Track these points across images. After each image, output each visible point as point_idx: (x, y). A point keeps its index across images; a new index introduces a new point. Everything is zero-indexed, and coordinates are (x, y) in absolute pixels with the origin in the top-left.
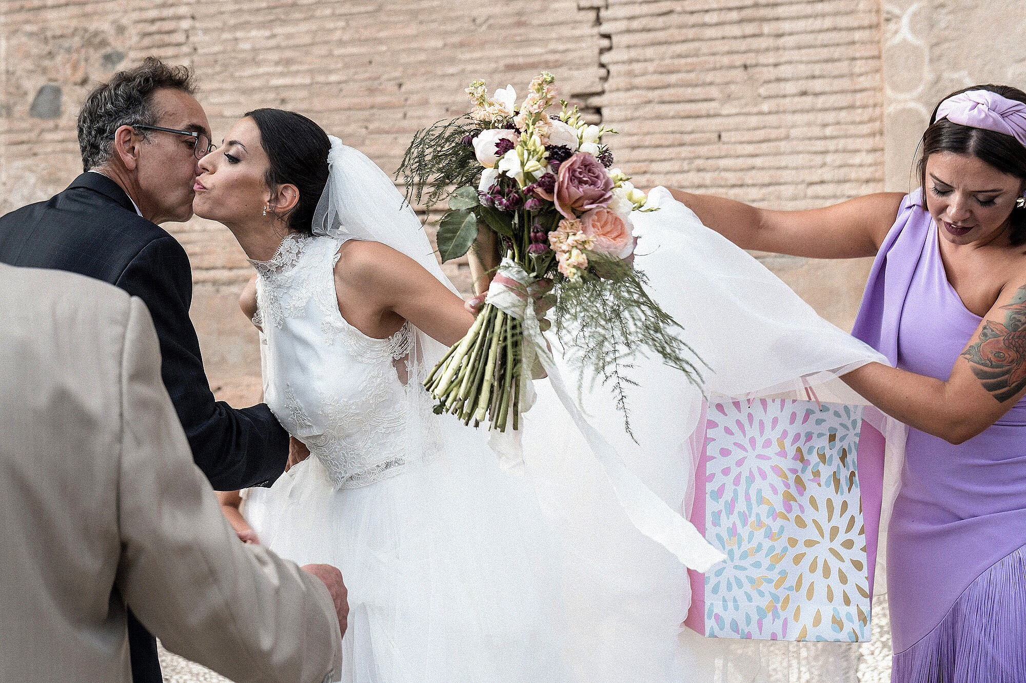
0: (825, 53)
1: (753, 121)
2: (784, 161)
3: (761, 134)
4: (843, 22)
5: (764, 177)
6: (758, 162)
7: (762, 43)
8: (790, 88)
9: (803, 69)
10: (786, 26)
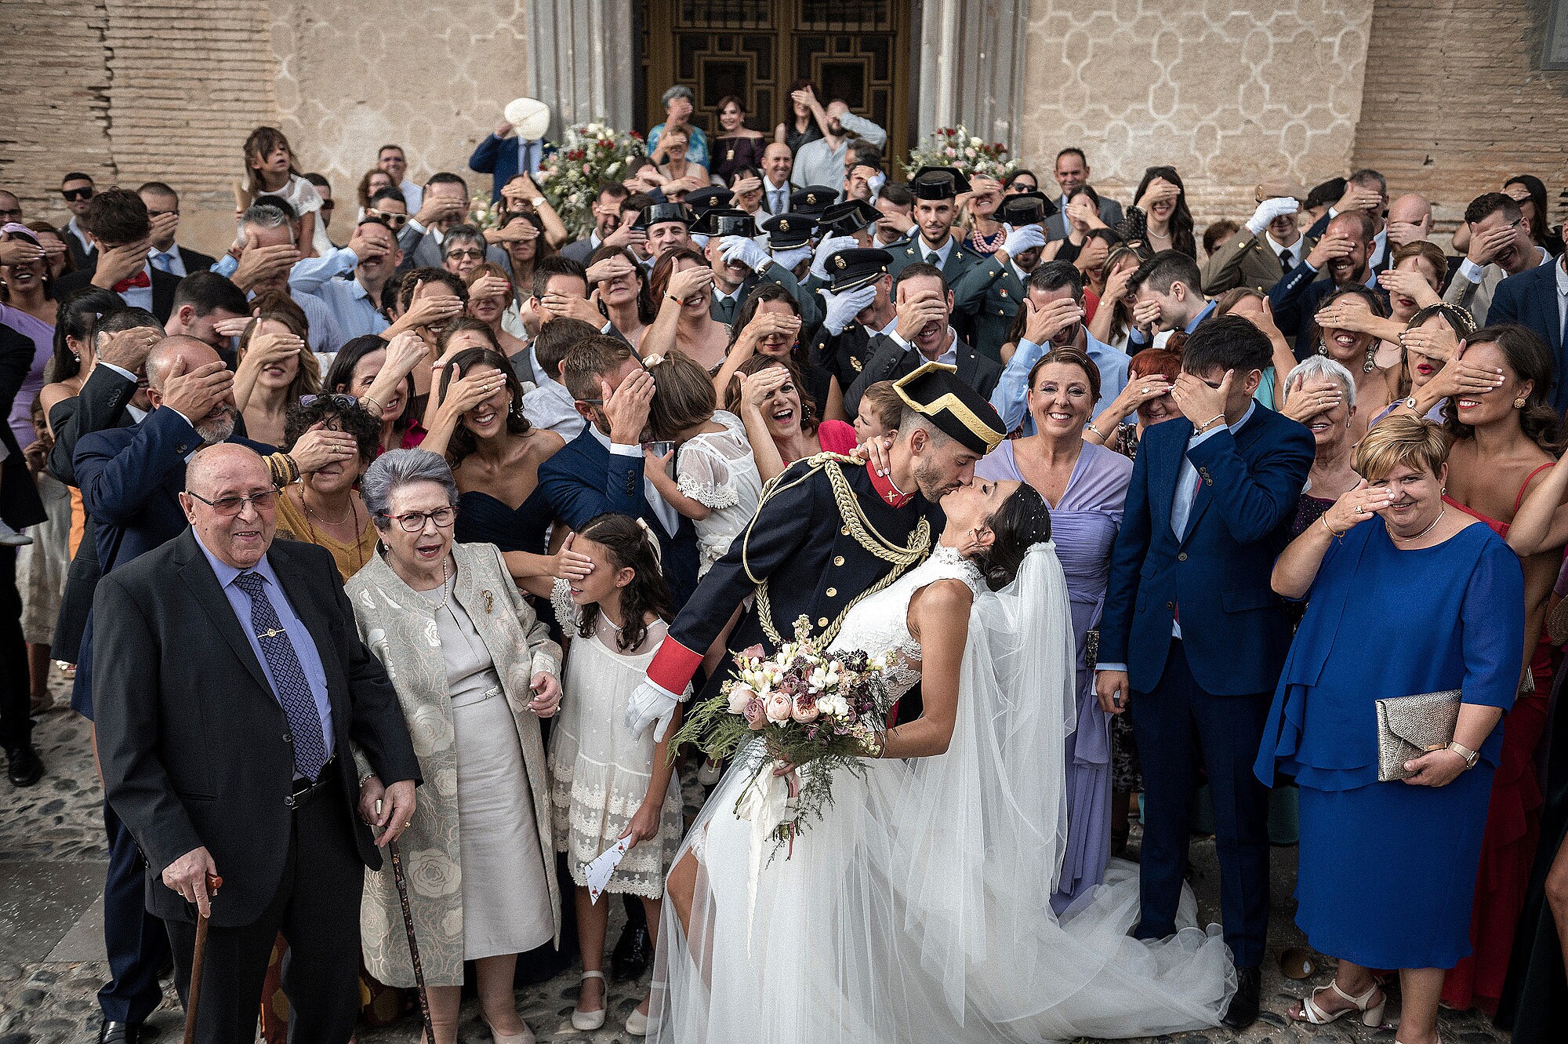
0: (248, 75)
1: (208, 115)
2: (228, 142)
3: (213, 124)
4: (258, 56)
5: (217, 152)
6: (212, 141)
7: (211, 65)
8: (229, 96)
9: (236, 85)
10: (225, 55)
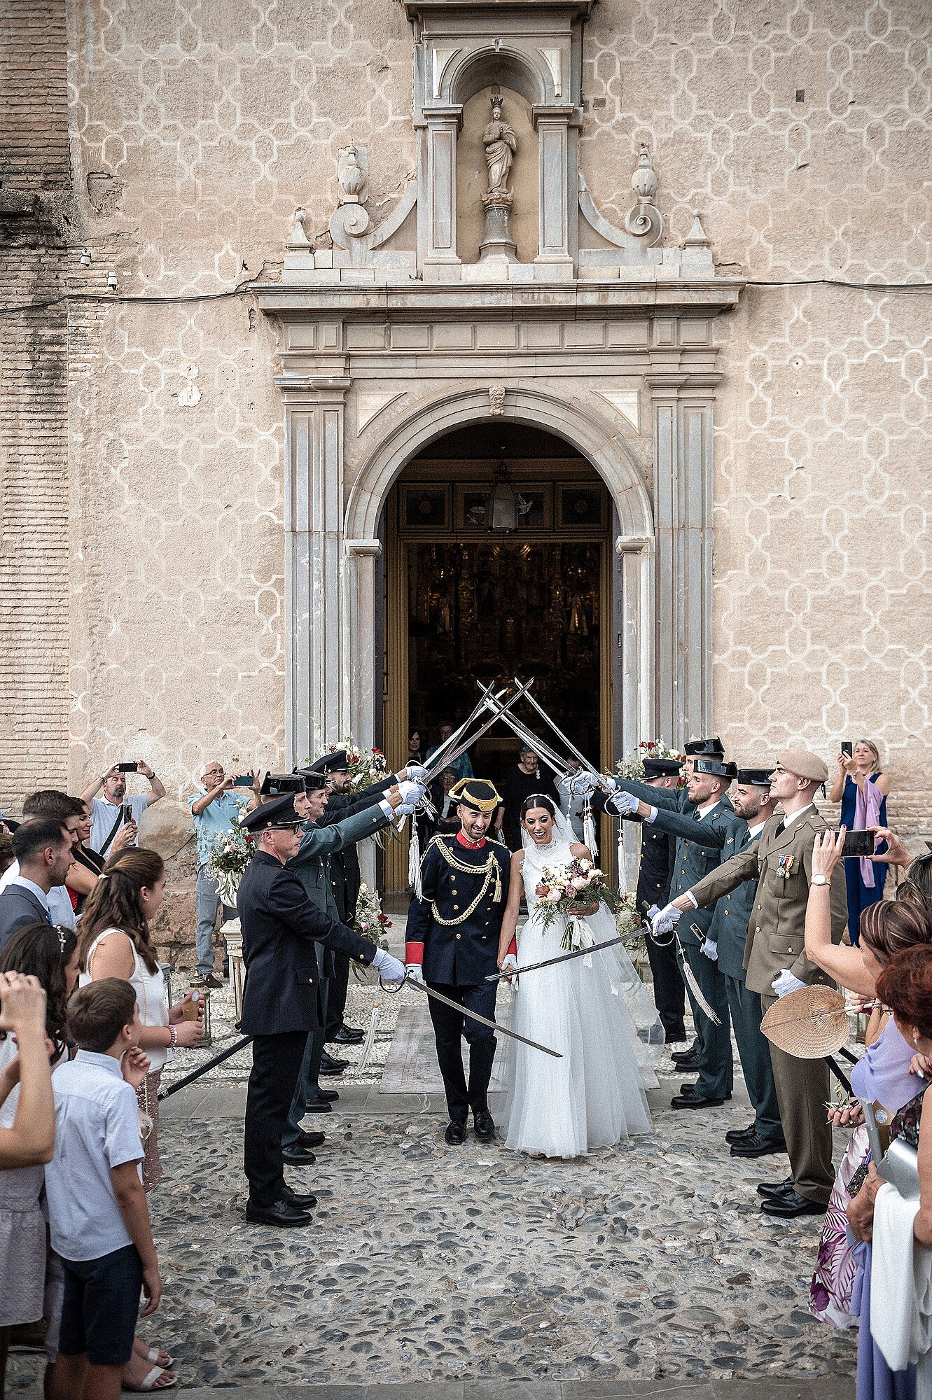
0: (48, 710)
1: (10, 743)
2: (25, 766)
3: (14, 751)
4: (57, 694)
5: (15, 774)
6: (12, 765)
7: (17, 702)
8: (30, 727)
9: (37, 718)
10: (29, 694)
